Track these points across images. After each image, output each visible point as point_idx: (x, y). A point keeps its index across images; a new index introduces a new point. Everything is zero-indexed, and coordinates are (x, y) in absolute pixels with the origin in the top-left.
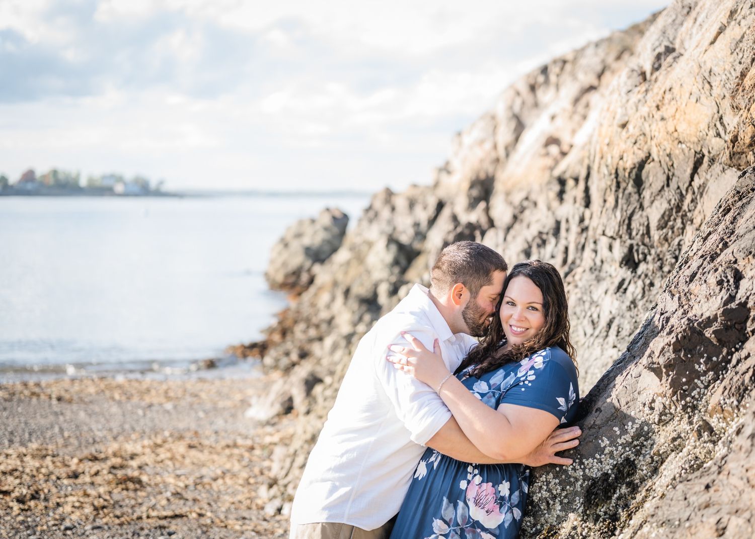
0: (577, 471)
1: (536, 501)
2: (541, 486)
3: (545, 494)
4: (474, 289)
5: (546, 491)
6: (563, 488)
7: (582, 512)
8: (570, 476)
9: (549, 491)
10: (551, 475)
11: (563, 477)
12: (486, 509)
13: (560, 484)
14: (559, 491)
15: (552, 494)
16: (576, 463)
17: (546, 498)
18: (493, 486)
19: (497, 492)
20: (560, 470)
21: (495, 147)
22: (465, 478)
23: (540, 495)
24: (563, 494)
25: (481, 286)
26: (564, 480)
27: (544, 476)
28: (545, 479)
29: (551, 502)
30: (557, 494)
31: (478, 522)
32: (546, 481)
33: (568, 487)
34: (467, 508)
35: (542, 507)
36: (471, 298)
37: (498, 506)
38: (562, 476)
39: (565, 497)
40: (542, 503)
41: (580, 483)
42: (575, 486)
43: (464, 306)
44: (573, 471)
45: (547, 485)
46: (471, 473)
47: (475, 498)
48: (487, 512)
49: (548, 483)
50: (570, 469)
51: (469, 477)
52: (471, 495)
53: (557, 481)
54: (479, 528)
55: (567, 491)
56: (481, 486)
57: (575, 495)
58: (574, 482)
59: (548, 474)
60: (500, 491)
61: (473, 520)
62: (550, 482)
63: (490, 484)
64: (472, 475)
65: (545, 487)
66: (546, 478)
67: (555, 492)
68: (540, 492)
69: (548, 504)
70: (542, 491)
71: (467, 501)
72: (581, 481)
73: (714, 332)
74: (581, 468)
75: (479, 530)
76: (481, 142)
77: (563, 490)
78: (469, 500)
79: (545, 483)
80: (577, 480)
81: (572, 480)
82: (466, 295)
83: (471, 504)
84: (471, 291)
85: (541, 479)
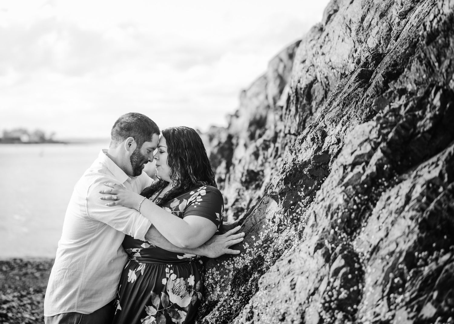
0: (230, 266)
1: (206, 286)
2: (209, 276)
3: (211, 281)
4: (140, 142)
5: (211, 279)
6: (221, 277)
7: (230, 291)
8: (226, 269)
9: (213, 279)
10: (214, 269)
11: (222, 269)
12: (180, 295)
13: (220, 274)
14: (219, 279)
15: (215, 281)
16: (229, 260)
17: (211, 284)
18: (184, 280)
19: (187, 283)
20: (220, 266)
21: (267, 97)
22: (165, 277)
23: (207, 282)
24: (222, 281)
25: (144, 141)
26: (222, 272)
27: (210, 270)
28: (211, 272)
29: (214, 286)
30: (218, 281)
31: (176, 304)
32: (212, 273)
33: (225, 276)
34: (167, 296)
35: (209, 290)
37: (188, 292)
38: (221, 269)
39: (223, 282)
40: (209, 287)
41: (231, 273)
42: (229, 276)
43: (132, 152)
44: (228, 266)
45: (212, 275)
46: (168, 273)
47: (173, 289)
48: (181, 297)
49: (213, 274)
50: (226, 264)
51: (168, 275)
52: (169, 288)
53: (218, 272)
54: (176, 308)
55: (224, 278)
56: (176, 280)
57: (229, 280)
58: (228, 273)
59: (213, 268)
60: (189, 283)
61: (173, 303)
62: (214, 273)
63: (182, 278)
64: (169, 275)
65: (211, 277)
66: (211, 271)
67: (216, 280)
68: (208, 280)
69: (212, 287)
70: (209, 279)
71: (167, 292)
72: (232, 271)
73: (309, 171)
74: (232, 263)
75: (177, 310)
76: (257, 95)
77: (221, 278)
78: (168, 291)
79: (211, 274)
80: (230, 271)
81: (227, 271)
82: (134, 145)
83: (170, 293)
84: (137, 142)
85: (209, 272)
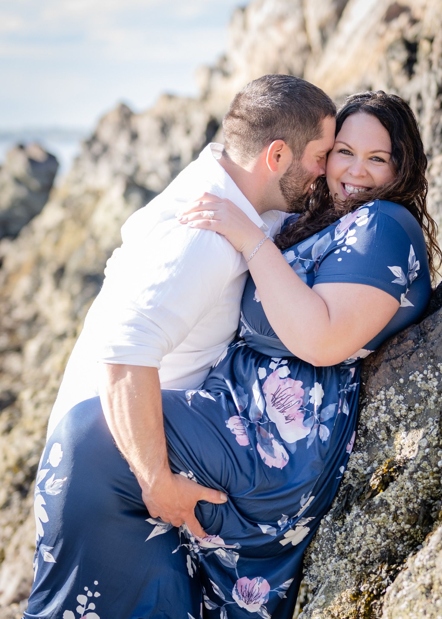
0: (429, 382)
1: (372, 428)
2: (378, 408)
3: (385, 418)
4: (297, 147)
5: (385, 413)
6: (409, 408)
8: (420, 390)
9: (390, 412)
10: (392, 390)
11: (410, 391)
12: (286, 414)
13: (405, 401)
14: (403, 412)
15: (394, 416)
16: (428, 370)
17: (385, 423)
18: (303, 387)
20: (405, 383)
23: (376, 419)
24: (410, 416)
25: (308, 141)
26: (411, 396)
27: (382, 392)
28: (383, 397)
29: (393, 428)
30: (401, 416)
31: (274, 425)
32: (386, 399)
33: (417, 405)
35: (380, 437)
36: (294, 159)
37: (303, 415)
38: (407, 390)
39: (413, 420)
40: (380, 431)
41: (433, 398)
42: (427, 404)
43: (283, 171)
44: (424, 382)
45: (387, 405)
46: (276, 362)
47: (274, 395)
48: (287, 418)
49: (388, 402)
50: (419, 379)
51: (273, 365)
52: (269, 390)
53: (401, 397)
54: (272, 433)
55: (415, 410)
56: (286, 380)
57: (427, 415)
58: (425, 397)
59: (388, 389)
60: (311, 397)
61: (270, 420)
62: (391, 400)
63: (300, 383)
64: (276, 365)
65: (384, 408)
66: (385, 395)
67: (398, 414)
68: (376, 415)
69: (388, 431)
70: (379, 414)
72: (436, 394)
74: (435, 376)
75: (271, 436)
77: (409, 409)
78: (265, 395)
79: (384, 402)
80: (429, 393)
81: (422, 394)
82: (287, 155)
84: (293, 148)
85: (378, 397)
